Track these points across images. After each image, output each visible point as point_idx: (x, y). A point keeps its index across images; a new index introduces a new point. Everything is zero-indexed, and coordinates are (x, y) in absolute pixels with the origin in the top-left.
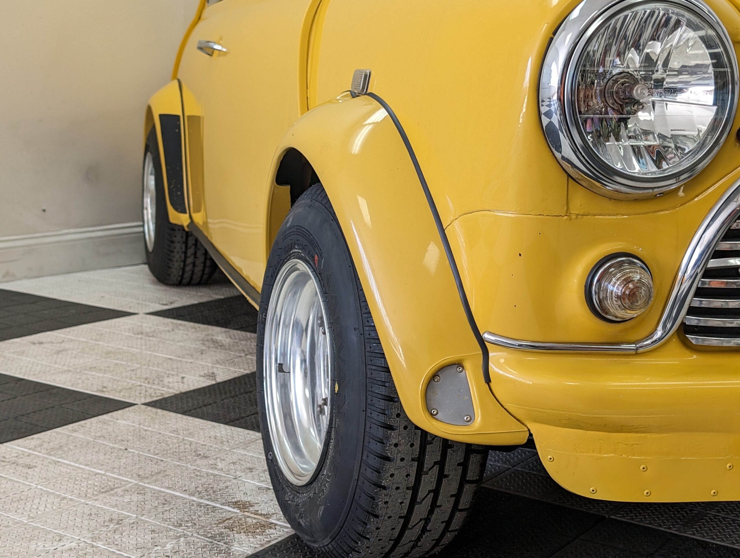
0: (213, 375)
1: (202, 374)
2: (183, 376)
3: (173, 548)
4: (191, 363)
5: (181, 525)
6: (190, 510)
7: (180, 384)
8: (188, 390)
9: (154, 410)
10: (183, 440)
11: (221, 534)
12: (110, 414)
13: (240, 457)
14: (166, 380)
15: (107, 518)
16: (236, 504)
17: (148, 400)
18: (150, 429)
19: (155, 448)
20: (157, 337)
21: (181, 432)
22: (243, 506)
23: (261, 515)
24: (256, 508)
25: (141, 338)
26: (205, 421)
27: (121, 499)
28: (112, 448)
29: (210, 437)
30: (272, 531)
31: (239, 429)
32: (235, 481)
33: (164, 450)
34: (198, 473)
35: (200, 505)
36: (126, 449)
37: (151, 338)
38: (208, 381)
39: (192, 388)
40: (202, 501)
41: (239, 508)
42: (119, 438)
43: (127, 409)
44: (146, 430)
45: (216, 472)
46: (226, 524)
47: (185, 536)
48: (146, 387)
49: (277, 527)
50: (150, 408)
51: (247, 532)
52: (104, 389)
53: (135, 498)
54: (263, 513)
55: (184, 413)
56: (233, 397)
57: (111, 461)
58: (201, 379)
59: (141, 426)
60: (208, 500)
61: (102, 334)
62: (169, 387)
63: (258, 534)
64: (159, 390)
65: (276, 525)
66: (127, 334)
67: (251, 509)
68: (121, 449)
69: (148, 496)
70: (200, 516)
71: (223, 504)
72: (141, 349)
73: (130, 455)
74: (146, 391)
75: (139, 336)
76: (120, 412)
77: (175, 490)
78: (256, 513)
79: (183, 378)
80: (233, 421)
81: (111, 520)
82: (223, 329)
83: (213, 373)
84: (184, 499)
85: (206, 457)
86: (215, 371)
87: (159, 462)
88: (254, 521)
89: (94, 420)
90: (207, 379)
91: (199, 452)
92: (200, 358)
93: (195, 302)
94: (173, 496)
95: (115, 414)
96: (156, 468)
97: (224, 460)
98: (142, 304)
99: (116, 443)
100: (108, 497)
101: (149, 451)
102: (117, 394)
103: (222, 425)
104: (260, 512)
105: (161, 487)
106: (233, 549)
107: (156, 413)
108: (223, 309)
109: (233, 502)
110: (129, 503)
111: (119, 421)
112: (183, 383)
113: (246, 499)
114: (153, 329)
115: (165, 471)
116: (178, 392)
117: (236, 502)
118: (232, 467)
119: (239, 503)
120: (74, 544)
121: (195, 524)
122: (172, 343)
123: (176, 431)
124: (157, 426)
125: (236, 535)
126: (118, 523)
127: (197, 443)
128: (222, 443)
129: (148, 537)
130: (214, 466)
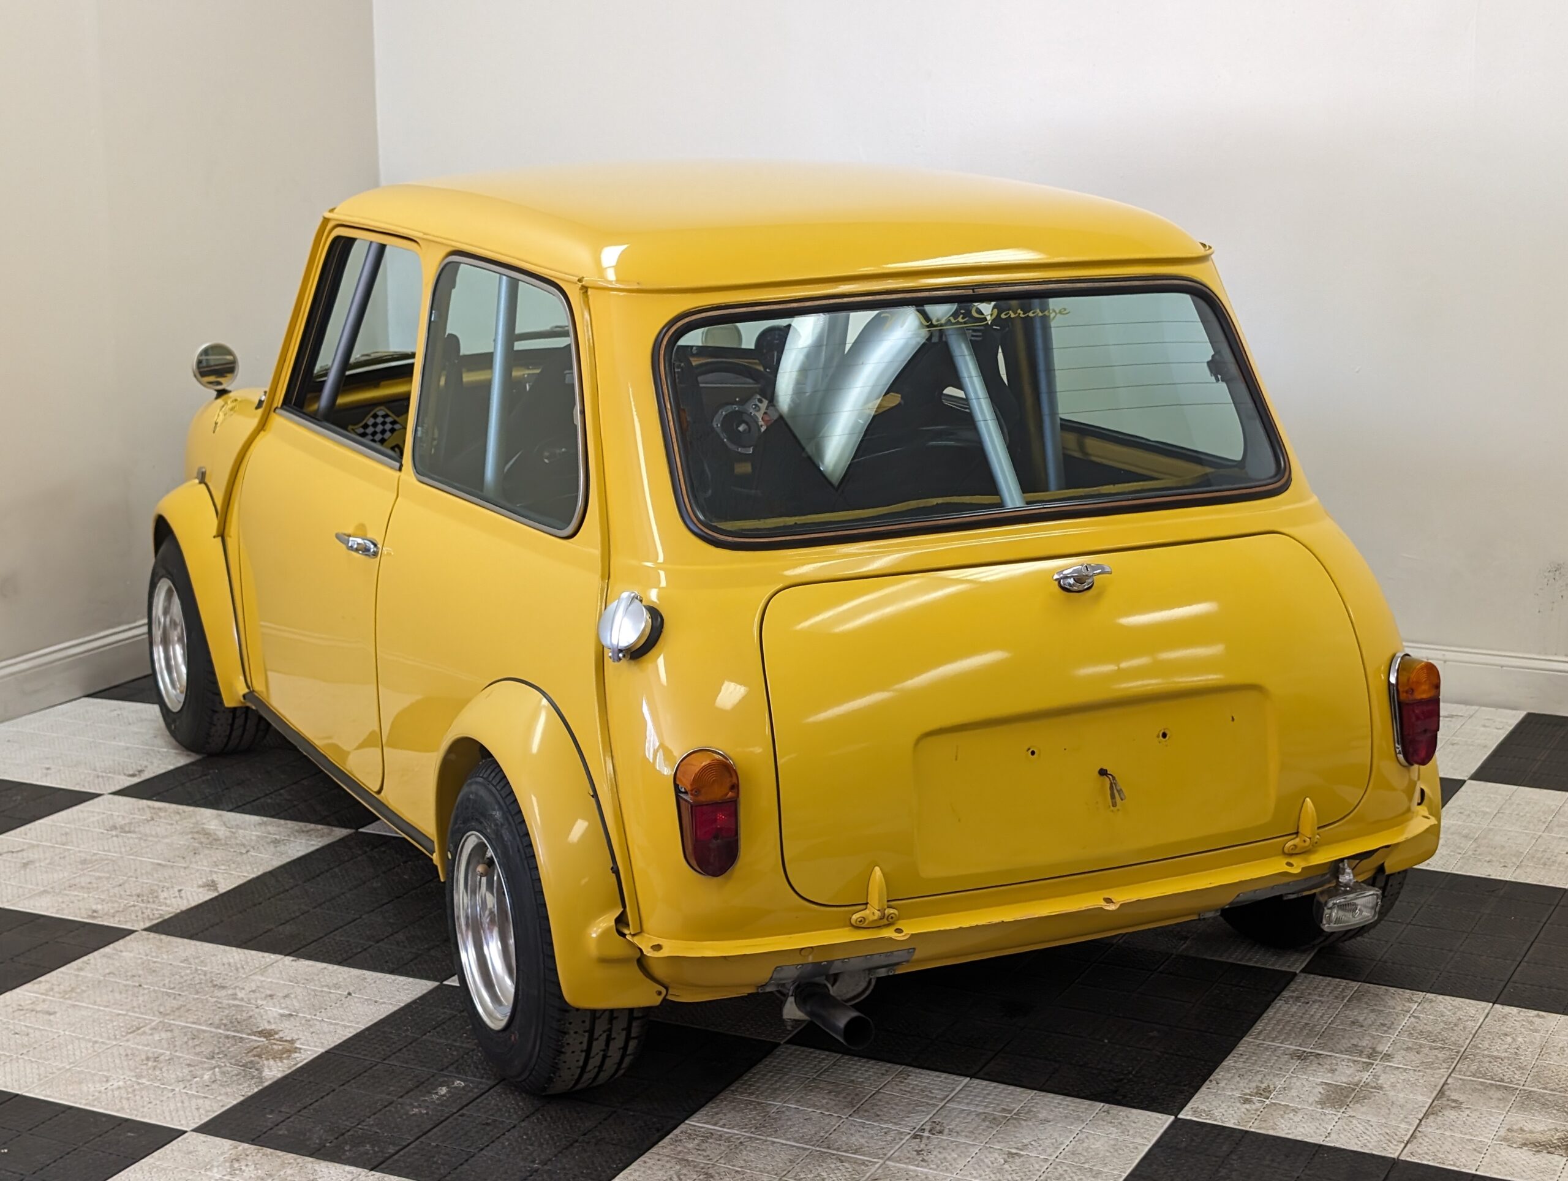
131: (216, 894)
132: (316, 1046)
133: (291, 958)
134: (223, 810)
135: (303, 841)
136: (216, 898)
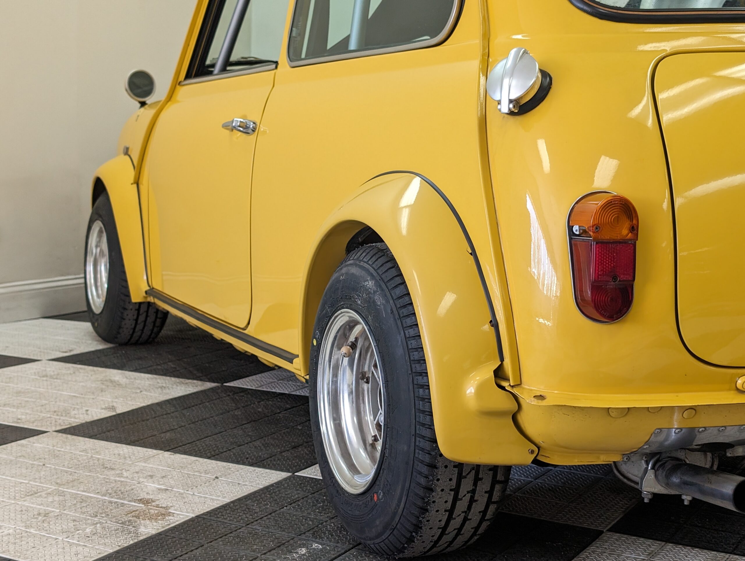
0: (113, 408)
1: (104, 407)
2: (87, 409)
3: (92, 531)
4: (93, 399)
5: (96, 516)
6: (103, 505)
7: (85, 415)
8: (92, 420)
9: (64, 435)
10: (92, 457)
11: (129, 521)
12: (27, 439)
13: (142, 468)
14: (73, 413)
15: (36, 513)
16: (141, 501)
17: (58, 428)
18: (62, 450)
19: (68, 464)
20: (60, 379)
21: (89, 451)
22: (146, 502)
23: (162, 507)
24: (157, 503)
25: (46, 380)
26: (109, 443)
27: (45, 499)
28: (32, 464)
29: (115, 454)
30: (170, 518)
31: (139, 448)
32: (139, 485)
33: (76, 465)
34: (108, 481)
35: (111, 502)
36: (44, 465)
37: (55, 380)
38: (109, 412)
39: (96, 418)
40: (112, 499)
41: (144, 504)
42: (37, 457)
43: (41, 435)
44: (59, 451)
45: (122, 479)
46: (133, 514)
47: (101, 523)
48: (55, 419)
49: (175, 515)
50: (60, 434)
51: (150, 519)
52: (19, 421)
53: (56, 498)
54: (163, 506)
55: (91, 437)
56: (131, 424)
57: (32, 474)
58: (103, 411)
59: (55, 448)
60: (117, 498)
61: (10, 378)
62: (75, 418)
63: (159, 520)
64: (67, 420)
65: (174, 513)
66: (33, 377)
67: (153, 504)
68: (40, 465)
69: (68, 497)
70: (111, 510)
71: (130, 501)
72: (48, 389)
73: (48, 469)
74: (56, 421)
75: (45, 379)
76: (35, 437)
77: (89, 492)
78: (157, 506)
79: (87, 410)
80: (134, 442)
81: (39, 514)
82: (120, 371)
83: (113, 406)
84: (98, 498)
85: (113, 469)
86: (115, 404)
87: (73, 474)
88: (156, 512)
89: (13, 444)
90: (109, 411)
91: (106, 466)
92: (100, 394)
93: (93, 349)
94: (87, 497)
95: (31, 439)
96: (70, 478)
97: (128, 470)
98: (44, 352)
99: (35, 461)
100: (34, 498)
101: (64, 465)
102: (31, 424)
103: (124, 445)
104: (161, 506)
105: (78, 491)
106: (140, 530)
107: (67, 438)
108: (118, 355)
109: (138, 500)
110: (52, 502)
111: (35, 445)
112: (87, 414)
113: (148, 497)
114: (56, 373)
115: (78, 479)
116: (84, 422)
117: (141, 500)
118: (136, 475)
119: (143, 500)
120: (11, 531)
121: (108, 515)
122: (74, 383)
123: (85, 451)
124: (68, 448)
125: (142, 521)
126: (45, 516)
127: (103, 459)
128: (125, 458)
129: (71, 524)
130: (120, 475)
131: (114, 413)
132: (188, 512)
133: (169, 453)
134: (126, 370)
135: (183, 388)
136: (114, 416)
